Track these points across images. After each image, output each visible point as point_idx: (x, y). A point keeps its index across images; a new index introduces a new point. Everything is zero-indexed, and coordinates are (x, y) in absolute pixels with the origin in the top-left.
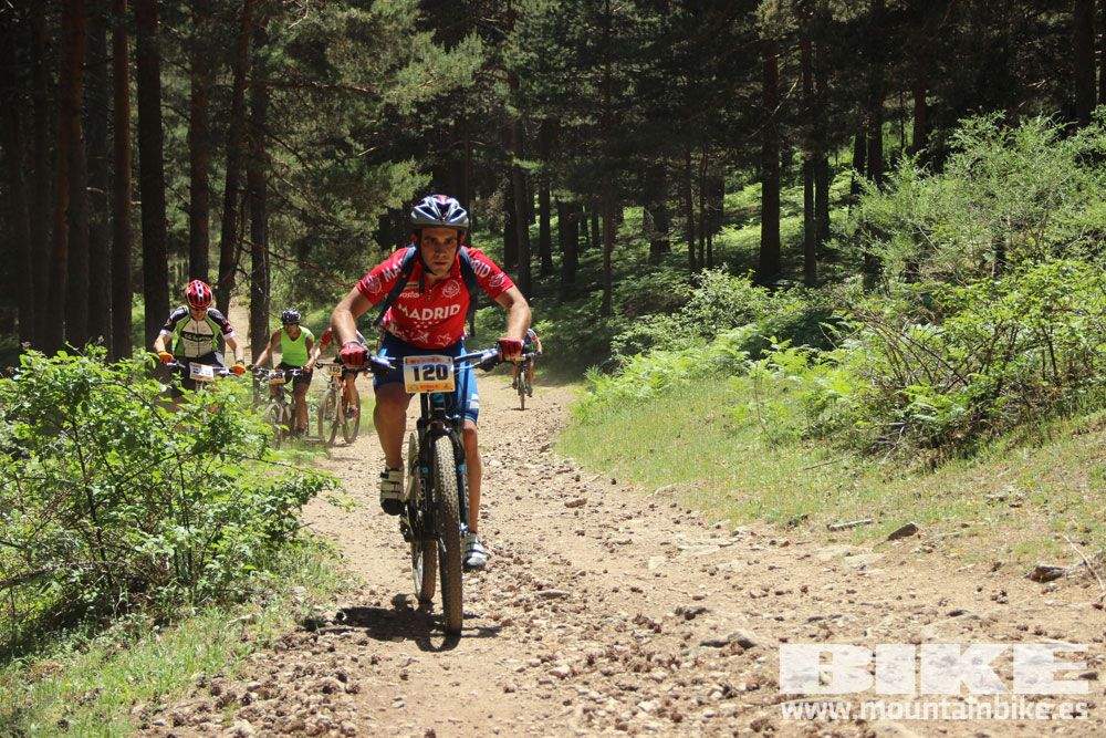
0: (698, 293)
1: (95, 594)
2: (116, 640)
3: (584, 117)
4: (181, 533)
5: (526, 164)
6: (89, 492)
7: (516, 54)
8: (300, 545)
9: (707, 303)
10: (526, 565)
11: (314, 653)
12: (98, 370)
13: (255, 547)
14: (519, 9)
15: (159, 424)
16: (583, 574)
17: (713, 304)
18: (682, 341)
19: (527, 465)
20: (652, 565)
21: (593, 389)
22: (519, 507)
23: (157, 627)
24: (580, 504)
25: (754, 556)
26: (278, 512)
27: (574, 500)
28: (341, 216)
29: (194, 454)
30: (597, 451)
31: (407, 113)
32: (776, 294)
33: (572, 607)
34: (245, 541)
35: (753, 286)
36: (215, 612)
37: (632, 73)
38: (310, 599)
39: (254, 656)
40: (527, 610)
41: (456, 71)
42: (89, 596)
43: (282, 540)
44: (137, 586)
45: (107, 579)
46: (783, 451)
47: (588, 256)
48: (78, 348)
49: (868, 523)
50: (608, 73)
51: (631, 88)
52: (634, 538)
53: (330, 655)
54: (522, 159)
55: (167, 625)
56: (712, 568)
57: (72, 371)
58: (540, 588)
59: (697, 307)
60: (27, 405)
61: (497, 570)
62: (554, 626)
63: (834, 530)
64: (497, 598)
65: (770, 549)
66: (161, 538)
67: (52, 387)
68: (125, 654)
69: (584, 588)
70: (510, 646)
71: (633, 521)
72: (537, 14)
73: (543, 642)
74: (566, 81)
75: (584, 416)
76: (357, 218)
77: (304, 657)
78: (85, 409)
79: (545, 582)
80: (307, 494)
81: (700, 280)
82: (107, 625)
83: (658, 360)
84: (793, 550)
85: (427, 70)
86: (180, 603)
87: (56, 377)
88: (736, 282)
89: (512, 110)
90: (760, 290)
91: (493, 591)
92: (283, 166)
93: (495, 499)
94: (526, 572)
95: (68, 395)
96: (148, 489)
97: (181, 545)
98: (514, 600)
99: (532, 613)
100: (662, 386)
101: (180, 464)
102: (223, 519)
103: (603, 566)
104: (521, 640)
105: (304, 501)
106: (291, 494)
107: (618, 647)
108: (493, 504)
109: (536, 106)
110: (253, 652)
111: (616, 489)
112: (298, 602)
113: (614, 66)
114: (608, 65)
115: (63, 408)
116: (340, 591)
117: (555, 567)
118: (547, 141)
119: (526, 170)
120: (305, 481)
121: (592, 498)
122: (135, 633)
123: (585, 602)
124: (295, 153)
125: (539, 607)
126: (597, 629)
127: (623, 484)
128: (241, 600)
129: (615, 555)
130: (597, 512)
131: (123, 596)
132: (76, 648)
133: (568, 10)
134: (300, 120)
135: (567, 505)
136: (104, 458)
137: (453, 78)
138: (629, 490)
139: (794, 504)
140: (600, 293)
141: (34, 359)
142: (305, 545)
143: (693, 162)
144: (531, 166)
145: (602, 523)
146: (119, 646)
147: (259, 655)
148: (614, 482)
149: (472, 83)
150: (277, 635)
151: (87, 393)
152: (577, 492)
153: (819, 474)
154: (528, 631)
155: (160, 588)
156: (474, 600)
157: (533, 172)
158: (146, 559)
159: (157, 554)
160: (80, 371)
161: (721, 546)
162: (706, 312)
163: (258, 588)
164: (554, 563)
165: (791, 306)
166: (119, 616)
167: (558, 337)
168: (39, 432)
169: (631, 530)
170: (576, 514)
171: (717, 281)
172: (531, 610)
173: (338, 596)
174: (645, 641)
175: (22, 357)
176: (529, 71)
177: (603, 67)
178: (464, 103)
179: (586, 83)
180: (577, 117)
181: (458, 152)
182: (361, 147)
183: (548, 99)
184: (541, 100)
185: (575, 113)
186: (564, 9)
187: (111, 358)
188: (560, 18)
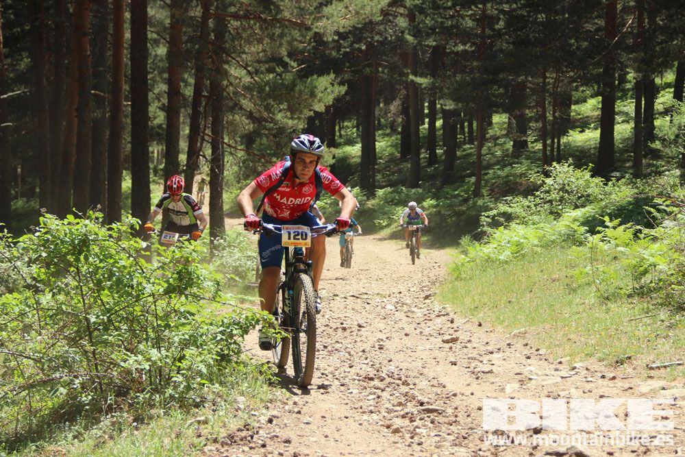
0: (549, 181)
1: (90, 397)
2: (104, 432)
3: (465, 44)
4: (155, 354)
5: (419, 80)
6: (87, 320)
8: (242, 365)
9: (555, 189)
10: (412, 387)
11: (251, 448)
12: (96, 230)
13: (209, 366)
15: (140, 271)
16: (455, 395)
17: (560, 190)
18: (536, 218)
19: (413, 309)
20: (508, 389)
21: (465, 252)
22: (406, 340)
23: (135, 424)
24: (454, 340)
25: (588, 386)
26: (227, 341)
27: (450, 337)
28: (279, 116)
29: (165, 294)
30: (468, 301)
31: (330, 39)
32: (610, 183)
33: (446, 420)
34: (201, 362)
35: (592, 176)
36: (178, 414)
37: (502, 11)
38: (248, 406)
39: (206, 449)
40: (412, 421)
41: (368, 9)
42: (86, 398)
43: (229, 361)
44: (122, 392)
45: (99, 386)
46: (613, 306)
47: (464, 150)
48: (82, 214)
49: (679, 364)
50: (484, 11)
51: (501, 23)
52: (495, 369)
53: (263, 450)
54: (416, 76)
55: (142, 422)
56: (555, 394)
57: (77, 230)
58: (422, 404)
59: (548, 192)
60: (44, 255)
61: (390, 390)
62: (432, 434)
63: (652, 368)
64: (389, 411)
65: (601, 381)
66: (140, 357)
67: (63, 242)
68: (111, 443)
69: (455, 406)
70: (398, 448)
71: (495, 355)
73: (424, 446)
74: (452, 17)
75: (457, 273)
76: (292, 118)
77: (243, 451)
78: (86, 258)
79: (426, 400)
80: (248, 327)
81: (551, 171)
82: (98, 421)
83: (516, 232)
84: (619, 383)
85: (347, 8)
86: (152, 406)
87: (66, 234)
88: (578, 173)
89: (409, 38)
90: (598, 180)
91: (387, 406)
92: (236, 78)
93: (388, 335)
94: (411, 392)
95: (74, 247)
96: (131, 320)
97: (154, 363)
98: (402, 413)
99: (415, 424)
100: (519, 252)
101: (155, 302)
102: (185, 344)
103: (470, 389)
104: (407, 444)
105: (246, 332)
106: (236, 327)
107: (481, 453)
108: (387, 338)
109: (428, 35)
110: (205, 445)
111: (482, 330)
112: (239, 408)
113: (489, 5)
114: (485, 5)
115: (71, 258)
116: (271, 401)
117: (434, 389)
118: (436, 63)
119: (418, 84)
120: (247, 317)
121: (463, 336)
122: (118, 428)
123: (456, 416)
124: (245, 68)
125: (421, 419)
126: (465, 438)
127: (487, 327)
128: (197, 406)
129: (480, 381)
130: (466, 347)
131: (111, 399)
132: (75, 437)
134: (250, 43)
135: (444, 341)
136: (99, 296)
137: (365, 14)
138: (491, 331)
139: (621, 347)
140: (473, 179)
141: (51, 221)
142: (246, 365)
143: (547, 80)
144: (423, 81)
145: (470, 356)
146: (106, 437)
147: (210, 448)
148: (480, 325)
149: (381, 18)
150: (223, 433)
151: (88, 247)
152: (451, 331)
153: (641, 324)
154: (412, 438)
155: (138, 394)
156: (372, 412)
157: (423, 86)
158: (129, 372)
159: (136, 369)
160: (84, 231)
161: (562, 378)
162: (554, 195)
163: (211, 397)
164: (433, 386)
165: (622, 192)
166: (107, 414)
167: (440, 212)
168: (53, 275)
169: (493, 362)
170: (451, 348)
171: (563, 172)
172: (415, 421)
173: (269, 405)
174: (502, 449)
175: (41, 219)
176: (423, 9)
177: (480, 6)
178: (374, 32)
179: (467, 18)
180: (460, 45)
181: (367, 69)
182: (295, 64)
183: (437, 30)
184: (432, 31)
185: (458, 41)
187: (107, 221)
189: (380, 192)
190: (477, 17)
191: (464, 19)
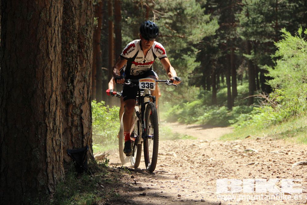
3: (269, 39)
5: (247, 56)
7: (243, 18)
14: (245, 3)
50: (277, 23)
54: (246, 54)
72: (251, 4)
74: (261, 27)
85: (201, 30)
89: (242, 37)
109: (251, 36)
114: (277, 20)
119: (247, 58)
133: (263, 2)
144: (249, 57)
157: (250, 59)
176: (248, 24)
177: (275, 21)
178: (230, 34)
179: (270, 27)
180: (266, 39)
181: (229, 51)
183: (255, 33)
184: (253, 34)
185: (265, 38)
186: (261, 2)
187: (97, 103)
188: (259, 5)
190: (274, 26)
191: (268, 27)
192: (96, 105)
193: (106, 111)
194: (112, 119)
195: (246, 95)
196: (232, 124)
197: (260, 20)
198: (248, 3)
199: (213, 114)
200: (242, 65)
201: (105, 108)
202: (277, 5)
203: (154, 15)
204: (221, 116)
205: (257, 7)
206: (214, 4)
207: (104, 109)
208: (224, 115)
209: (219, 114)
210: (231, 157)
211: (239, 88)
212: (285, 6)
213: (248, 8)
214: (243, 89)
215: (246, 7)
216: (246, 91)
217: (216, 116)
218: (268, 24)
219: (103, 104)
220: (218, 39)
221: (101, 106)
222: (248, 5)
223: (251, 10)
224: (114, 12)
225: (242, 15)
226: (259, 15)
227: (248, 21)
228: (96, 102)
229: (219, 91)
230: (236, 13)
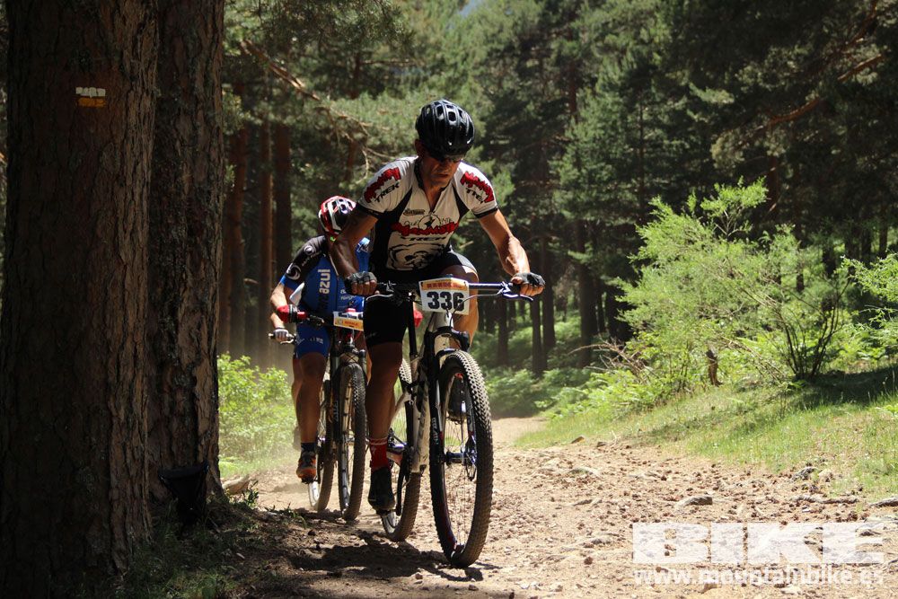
3: (625, 217)
7: (568, 171)
14: (572, 137)
50: (642, 184)
54: (575, 251)
72: (585, 139)
74: (609, 191)
89: (566, 213)
109: (585, 211)
114: (643, 177)
133: (610, 136)
144: (582, 257)
157: (583, 262)
176: (579, 184)
177: (639, 179)
178: (539, 206)
179: (626, 191)
180: (620, 219)
181: (537, 245)
182: (463, 240)
183: (594, 204)
184: (589, 206)
185: (617, 215)
186: (607, 136)
187: (232, 360)
188: (604, 142)
189: (549, 374)
190: (636, 190)
191: (623, 193)
192: (229, 366)
193: (253, 380)
194: (265, 398)
195: (574, 343)
196: (543, 409)
197: (604, 175)
198: (579, 137)
199: (500, 388)
200: (565, 276)
201: (250, 372)
202: (643, 142)
203: (367, 161)
204: (517, 392)
205: (598, 147)
206: (503, 136)
207: (248, 376)
208: (526, 389)
209: (513, 386)
210: (538, 486)
211: (559, 327)
212: (660, 146)
213: (578, 149)
214: (567, 330)
215: (574, 145)
216: (573, 334)
217: (506, 391)
218: (623, 186)
219: (245, 363)
220: (511, 215)
221: (242, 367)
222: (578, 140)
223: (586, 152)
224: (273, 151)
225: (566, 162)
226: (603, 164)
227: (579, 178)
228: (229, 358)
229: (514, 334)
230: (552, 160)
